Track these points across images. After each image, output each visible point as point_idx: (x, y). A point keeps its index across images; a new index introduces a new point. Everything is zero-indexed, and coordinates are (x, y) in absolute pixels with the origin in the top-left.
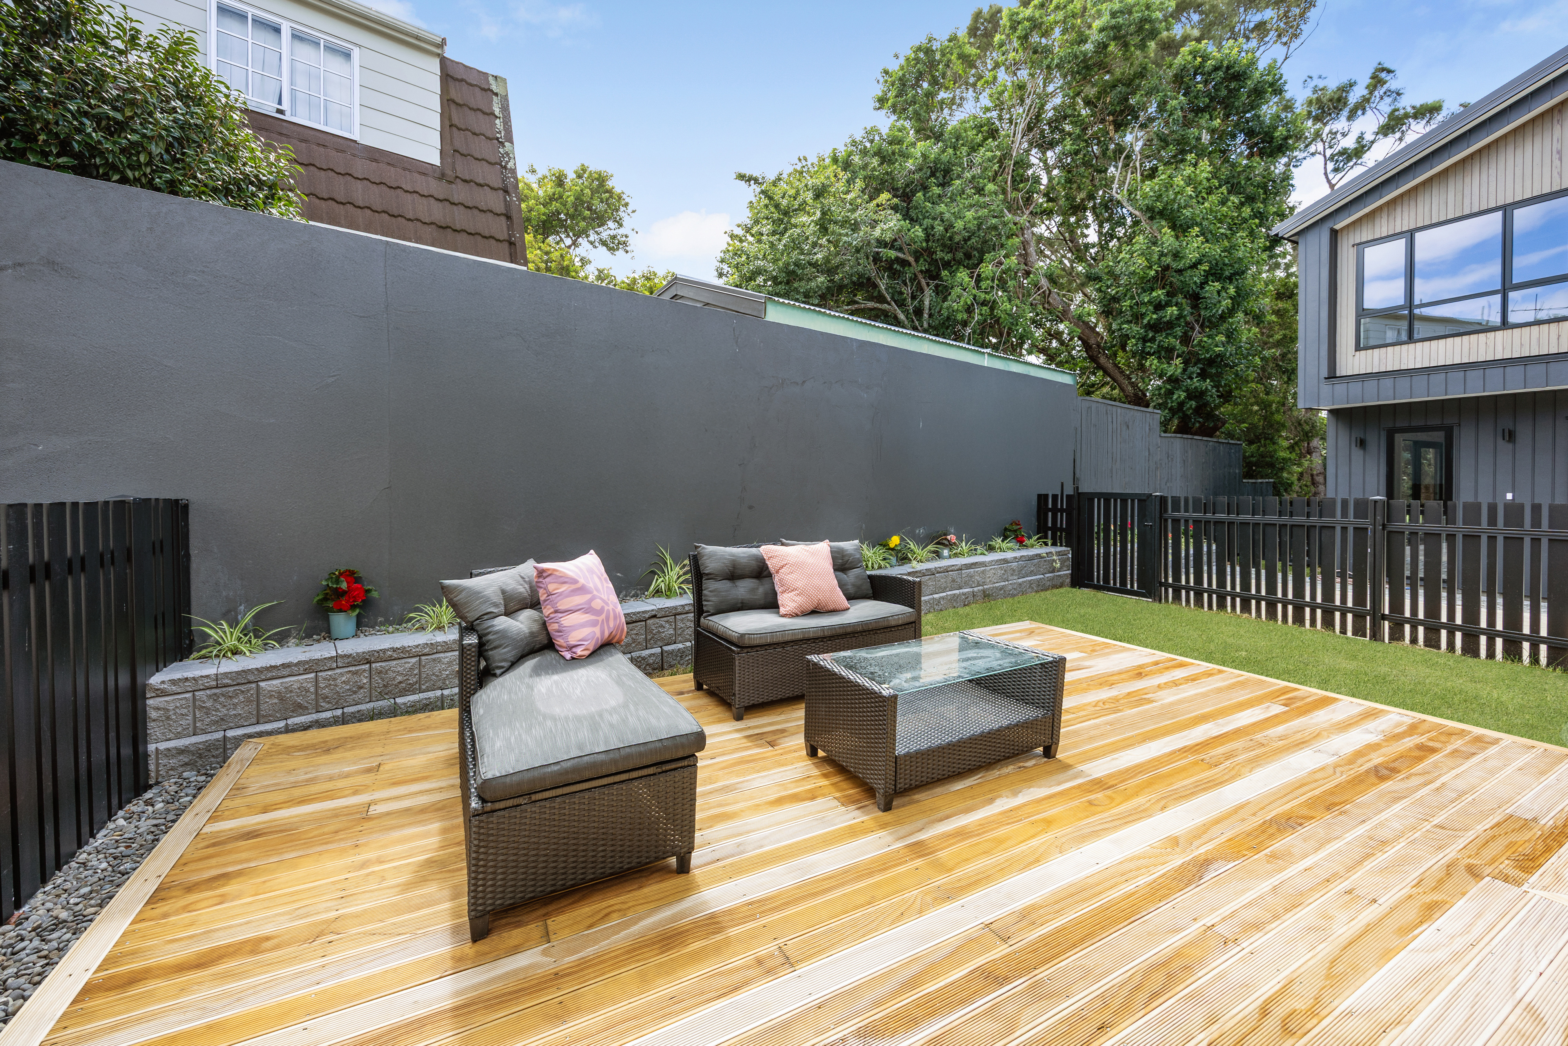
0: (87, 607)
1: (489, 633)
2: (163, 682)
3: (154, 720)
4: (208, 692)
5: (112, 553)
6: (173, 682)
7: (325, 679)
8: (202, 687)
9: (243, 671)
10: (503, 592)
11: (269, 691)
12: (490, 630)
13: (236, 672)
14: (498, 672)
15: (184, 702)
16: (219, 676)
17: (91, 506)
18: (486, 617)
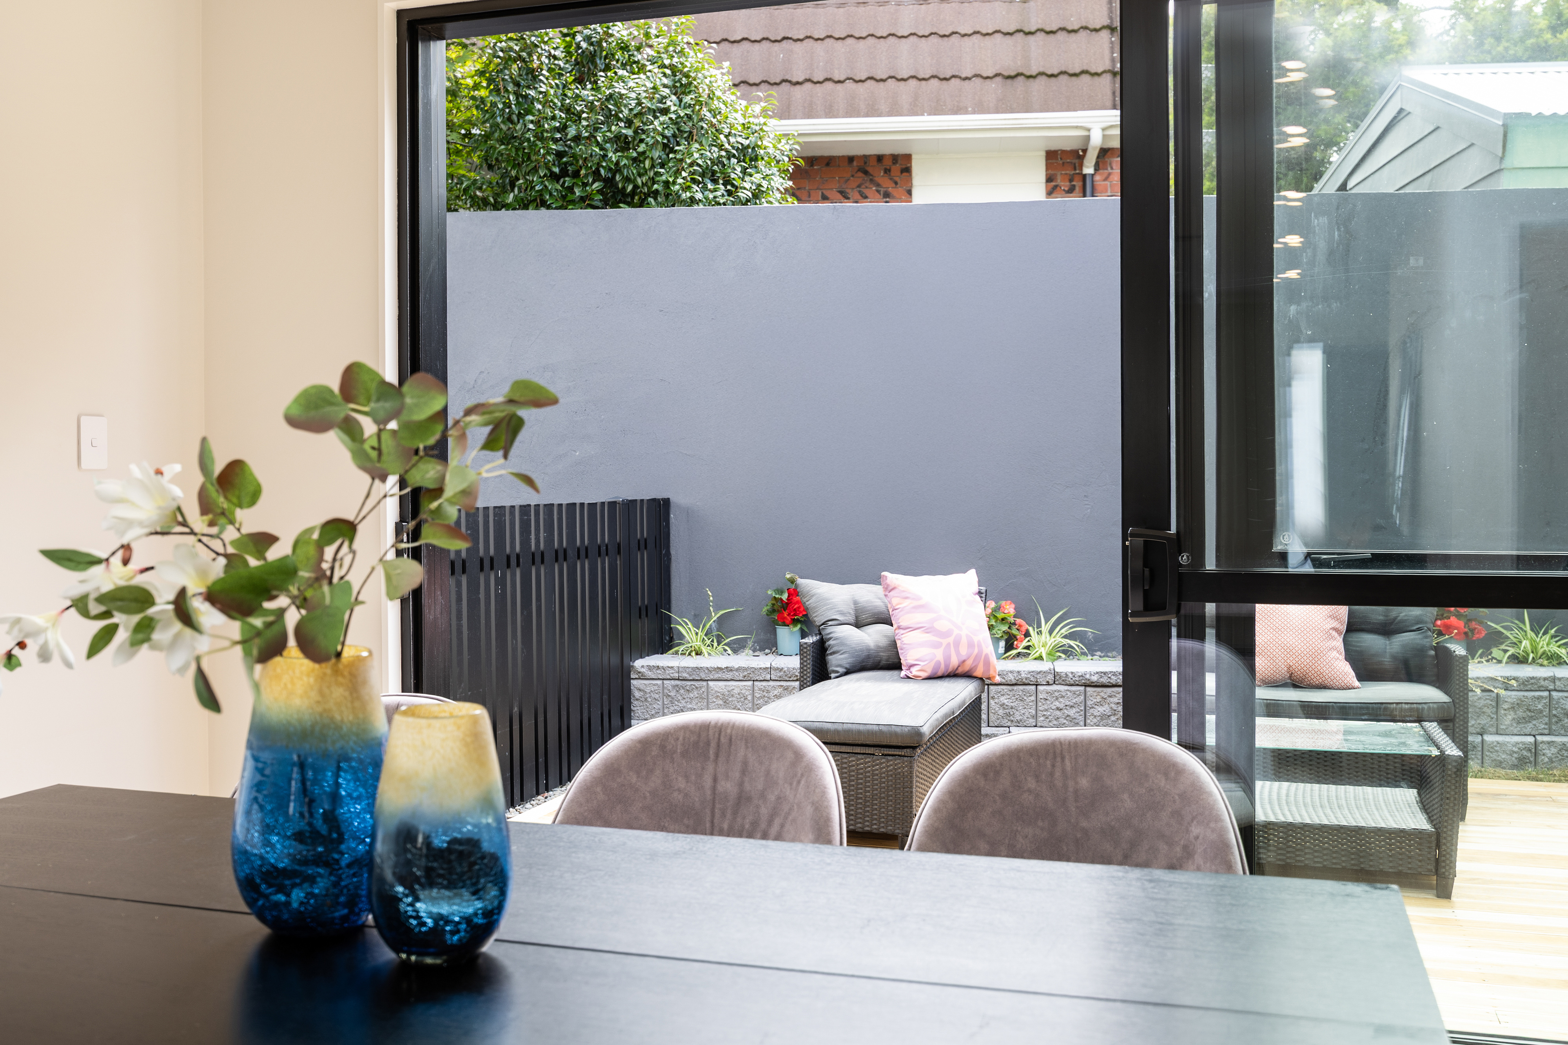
0: (590, 587)
1: (830, 639)
2: (643, 667)
3: (637, 700)
4: (673, 682)
5: (607, 546)
6: (650, 668)
7: (760, 689)
8: (668, 677)
9: (697, 668)
10: (855, 603)
11: (716, 691)
12: (831, 636)
13: (693, 668)
14: (833, 675)
15: (656, 688)
16: (680, 670)
17: (592, 506)
18: (830, 623)
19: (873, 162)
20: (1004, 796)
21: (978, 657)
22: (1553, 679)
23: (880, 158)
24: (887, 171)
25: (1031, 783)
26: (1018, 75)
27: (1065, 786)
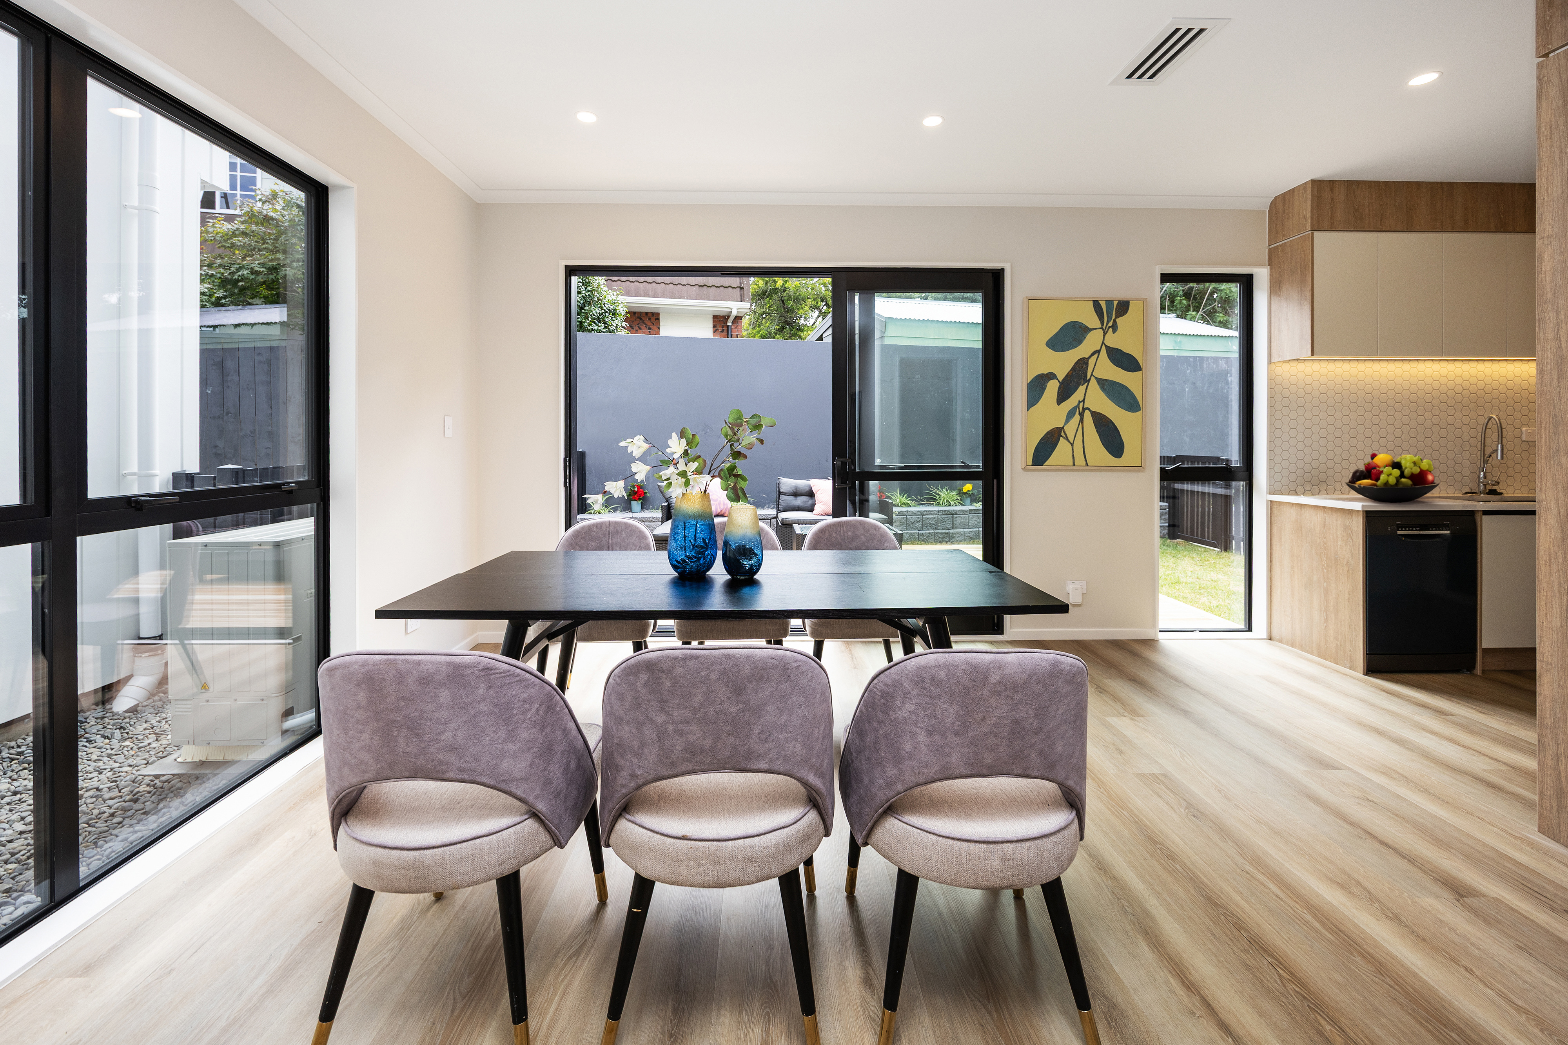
19: (644, 315)
20: (827, 539)
21: (726, 509)
22: (908, 511)
23: (647, 313)
24: (650, 319)
25: (834, 535)
26: (704, 285)
27: (844, 535)
